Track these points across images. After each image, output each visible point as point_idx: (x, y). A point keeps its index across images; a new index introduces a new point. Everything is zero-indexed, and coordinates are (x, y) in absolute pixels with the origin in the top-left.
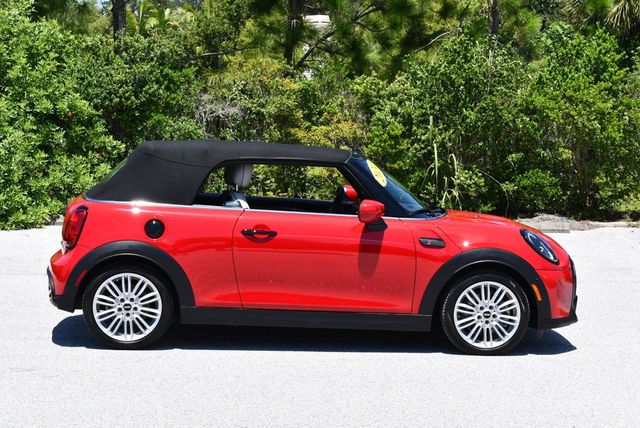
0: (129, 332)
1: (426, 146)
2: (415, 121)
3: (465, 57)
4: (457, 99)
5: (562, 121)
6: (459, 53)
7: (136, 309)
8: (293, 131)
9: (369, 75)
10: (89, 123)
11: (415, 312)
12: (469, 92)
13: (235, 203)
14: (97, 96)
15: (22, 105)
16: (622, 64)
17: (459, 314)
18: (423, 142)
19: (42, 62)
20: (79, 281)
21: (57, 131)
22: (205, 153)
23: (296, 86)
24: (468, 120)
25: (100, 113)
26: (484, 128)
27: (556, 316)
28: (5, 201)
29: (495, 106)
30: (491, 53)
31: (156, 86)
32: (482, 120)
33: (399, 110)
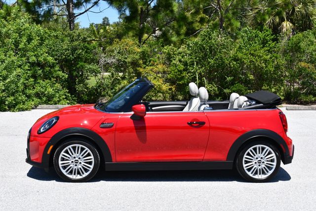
2: (188, 64)
3: (209, 38)
4: (206, 55)
5: (249, 63)
6: (206, 36)
8: (138, 69)
9: (170, 45)
10: (52, 66)
12: (211, 52)
14: (56, 55)
15: (24, 59)
16: (273, 40)
18: (192, 73)
19: (33, 41)
21: (39, 70)
23: (139, 50)
24: (211, 64)
25: (57, 62)
26: (217, 66)
29: (222, 57)
30: (220, 36)
31: (81, 51)
32: (216, 63)
33: (182, 60)
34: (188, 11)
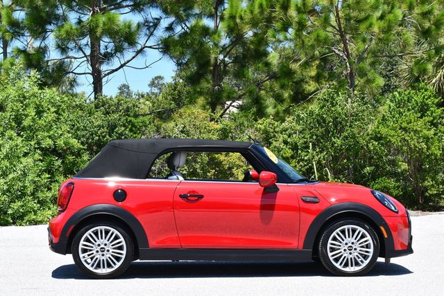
0: (104, 267)
1: (308, 164)
2: (299, 147)
3: (332, 103)
4: (328, 131)
5: (400, 144)
6: (327, 101)
7: (108, 251)
8: (217, 156)
9: (268, 118)
10: (78, 154)
11: (301, 248)
12: (336, 127)
13: (175, 177)
14: (83, 136)
15: (32, 143)
16: (439, 105)
17: (331, 248)
18: (306, 161)
19: (45, 115)
20: (69, 233)
21: (57, 160)
22: (153, 144)
23: (219, 126)
24: (336, 145)
25: (85, 147)
26: (347, 150)
27: (398, 248)
28: (22, 206)
29: (354, 135)
30: (349, 100)
31: (123, 128)
32: (345, 145)
33: (289, 140)
34: (296, 61)
